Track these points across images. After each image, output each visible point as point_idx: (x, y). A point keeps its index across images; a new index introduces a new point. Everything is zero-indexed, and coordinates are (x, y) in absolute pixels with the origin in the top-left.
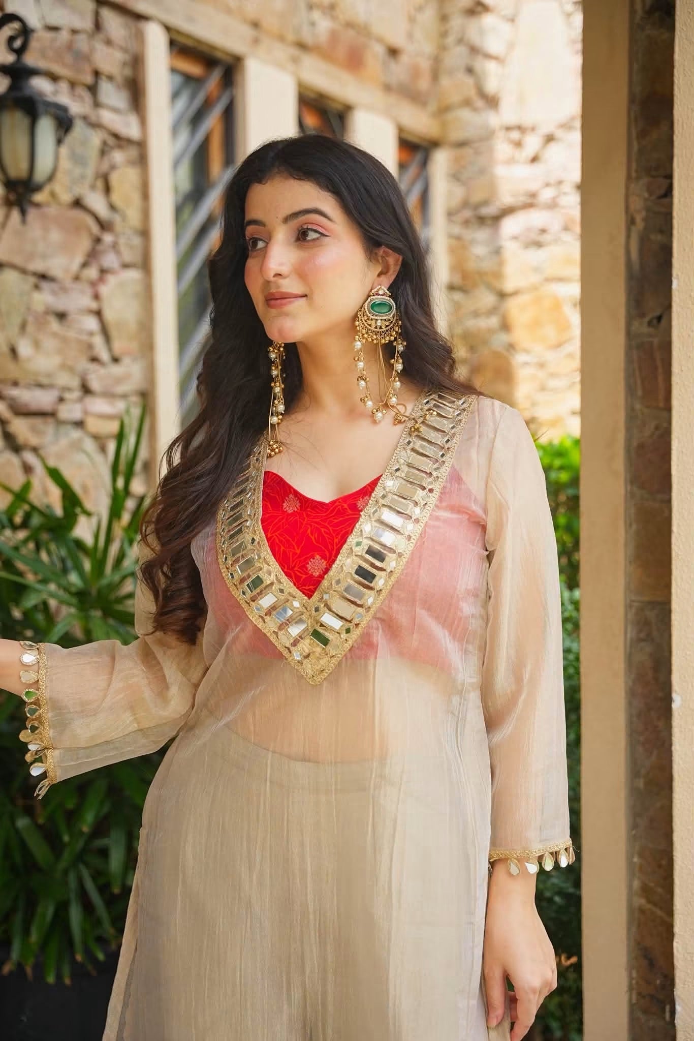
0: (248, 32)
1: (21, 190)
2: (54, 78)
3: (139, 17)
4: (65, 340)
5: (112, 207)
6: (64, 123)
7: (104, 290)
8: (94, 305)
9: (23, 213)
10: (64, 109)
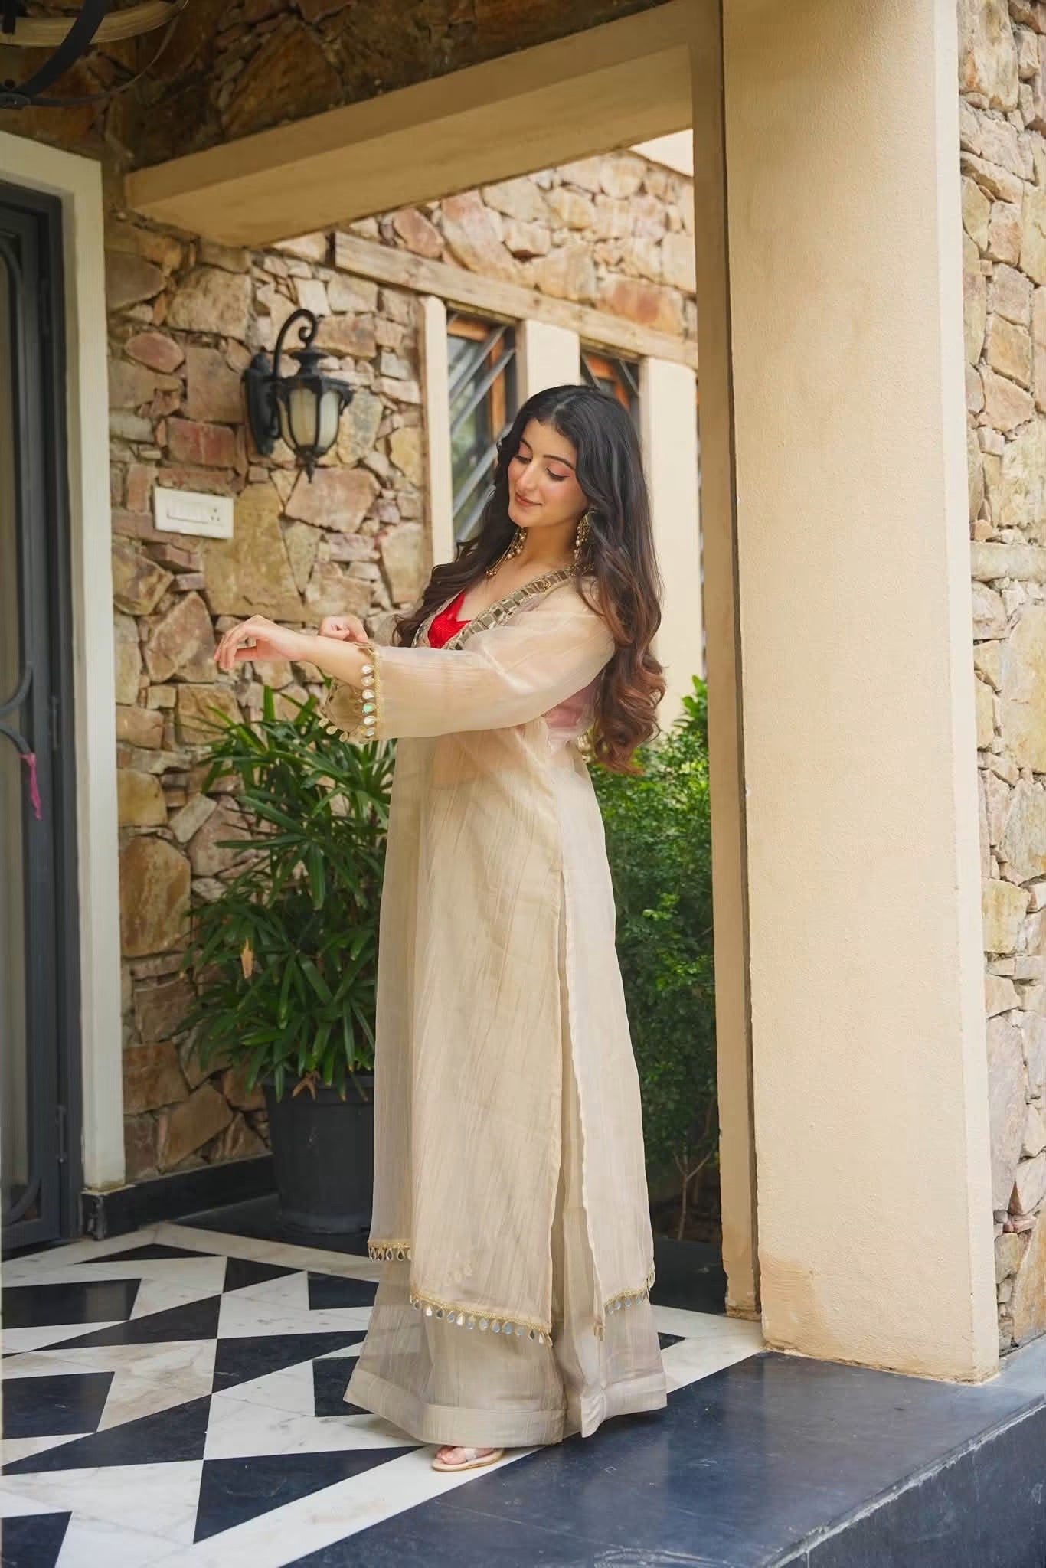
0: (529, 295)
1: (308, 453)
2: (340, 356)
3: (421, 293)
4: (349, 587)
5: (392, 465)
6: (345, 396)
7: (384, 541)
8: (376, 556)
9: (310, 474)
10: (345, 385)
